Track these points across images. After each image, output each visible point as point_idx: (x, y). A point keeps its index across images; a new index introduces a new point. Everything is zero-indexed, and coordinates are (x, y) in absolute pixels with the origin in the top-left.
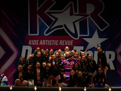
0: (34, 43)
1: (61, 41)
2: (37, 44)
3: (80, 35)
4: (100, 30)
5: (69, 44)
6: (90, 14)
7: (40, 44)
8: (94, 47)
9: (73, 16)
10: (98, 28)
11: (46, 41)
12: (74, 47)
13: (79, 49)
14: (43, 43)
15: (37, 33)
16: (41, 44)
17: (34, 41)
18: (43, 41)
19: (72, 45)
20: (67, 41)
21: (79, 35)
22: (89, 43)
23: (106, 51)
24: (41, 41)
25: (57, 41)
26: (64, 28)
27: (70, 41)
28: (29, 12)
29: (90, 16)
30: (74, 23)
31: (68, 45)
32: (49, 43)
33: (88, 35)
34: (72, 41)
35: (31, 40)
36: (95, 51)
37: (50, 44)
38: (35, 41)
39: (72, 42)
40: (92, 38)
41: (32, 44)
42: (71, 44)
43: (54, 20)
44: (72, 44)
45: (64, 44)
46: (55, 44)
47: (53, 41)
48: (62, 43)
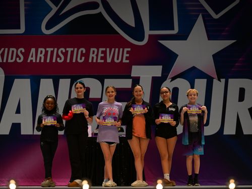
0: (12, 59)
1: (92, 50)
2: (20, 59)
3: (150, 30)
4: (210, 16)
5: (118, 59)
7: (29, 61)
8: (194, 68)
10: (206, 11)
11: (47, 49)
12: (134, 67)
13: (146, 73)
14: (37, 55)
15: (19, 28)
16: (32, 61)
17: (11, 49)
18: (40, 50)
19: (128, 61)
20: (113, 49)
21: (148, 32)
22: (176, 56)
23: (230, 80)
24: (33, 50)
25: (82, 51)
26: (101, 9)
27: (121, 49)
31: (116, 61)
32: (58, 56)
33: (175, 31)
34: (126, 50)
35: (3, 49)
36: (196, 80)
37: (61, 59)
38: (15, 50)
39: (128, 52)
40: (186, 39)
41: (5, 61)
42: (124, 58)
44: (127, 58)
45: (102, 58)
46: (74, 61)
47: (68, 51)
48: (95, 55)
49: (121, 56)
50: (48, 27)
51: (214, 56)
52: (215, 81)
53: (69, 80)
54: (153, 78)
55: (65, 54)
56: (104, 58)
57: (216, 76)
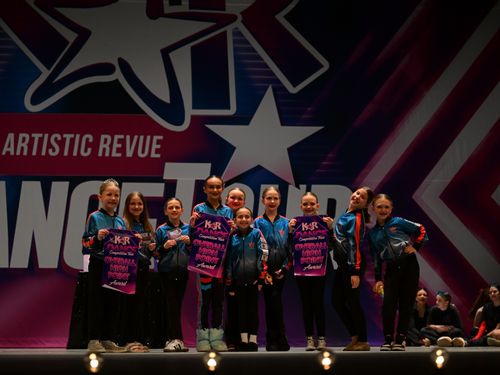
1: (103, 137)
3: (194, 107)
4: (284, 88)
5: (143, 152)
6: (241, 13)
7: (4, 153)
8: (259, 168)
9: (161, 18)
10: (278, 81)
11: (33, 135)
12: (167, 164)
13: (186, 174)
14: (17, 145)
16: (8, 153)
18: (21, 136)
19: (158, 156)
20: (136, 137)
21: (190, 112)
22: (235, 148)
23: (314, 187)
24: (11, 136)
25: (87, 139)
26: (118, 75)
27: (149, 137)
29: (243, 22)
30: (166, 53)
31: (140, 155)
32: (50, 146)
33: (232, 111)
34: (156, 138)
36: (262, 185)
37: (54, 151)
39: (158, 142)
40: (248, 124)
42: (153, 150)
43: (71, 36)
44: (157, 151)
45: (118, 150)
46: (75, 154)
47: (65, 139)
48: (108, 145)
49: (148, 147)
50: (35, 100)
51: (291, 150)
52: (292, 189)
53: (66, 184)
54: (197, 181)
55: (61, 143)
56: (122, 150)
57: (291, 180)
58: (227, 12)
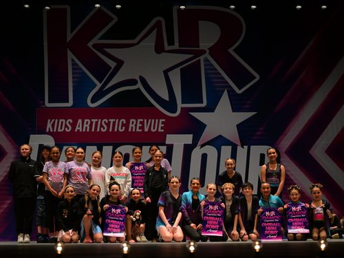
0: (61, 129)
1: (131, 120)
2: (68, 129)
3: (182, 103)
4: (234, 91)
5: (154, 128)
6: (209, 49)
7: (76, 130)
8: (220, 136)
9: (163, 53)
10: (230, 86)
11: (92, 120)
12: (168, 135)
13: (179, 141)
14: (83, 126)
15: (67, 101)
16: (79, 130)
17: (61, 121)
18: (86, 121)
19: (163, 131)
20: (150, 120)
21: (180, 105)
22: (206, 126)
23: (252, 147)
24: (80, 121)
25: (123, 122)
26: (139, 85)
27: (157, 120)
28: (45, 44)
29: (210, 54)
30: (166, 73)
31: (152, 130)
32: (101, 126)
33: (204, 104)
34: (161, 121)
35: (53, 120)
36: (223, 147)
37: (104, 129)
38: (64, 121)
39: (163, 123)
40: (213, 111)
41: (55, 131)
42: (160, 128)
43: (112, 64)
44: (162, 128)
45: (140, 128)
46: (116, 130)
47: (110, 122)
48: (135, 125)
49: (157, 126)
50: (93, 101)
51: (237, 126)
52: (239, 148)
53: (111, 147)
54: (185, 145)
55: (108, 125)
56: (142, 128)
57: (238, 143)
58: (200, 49)
